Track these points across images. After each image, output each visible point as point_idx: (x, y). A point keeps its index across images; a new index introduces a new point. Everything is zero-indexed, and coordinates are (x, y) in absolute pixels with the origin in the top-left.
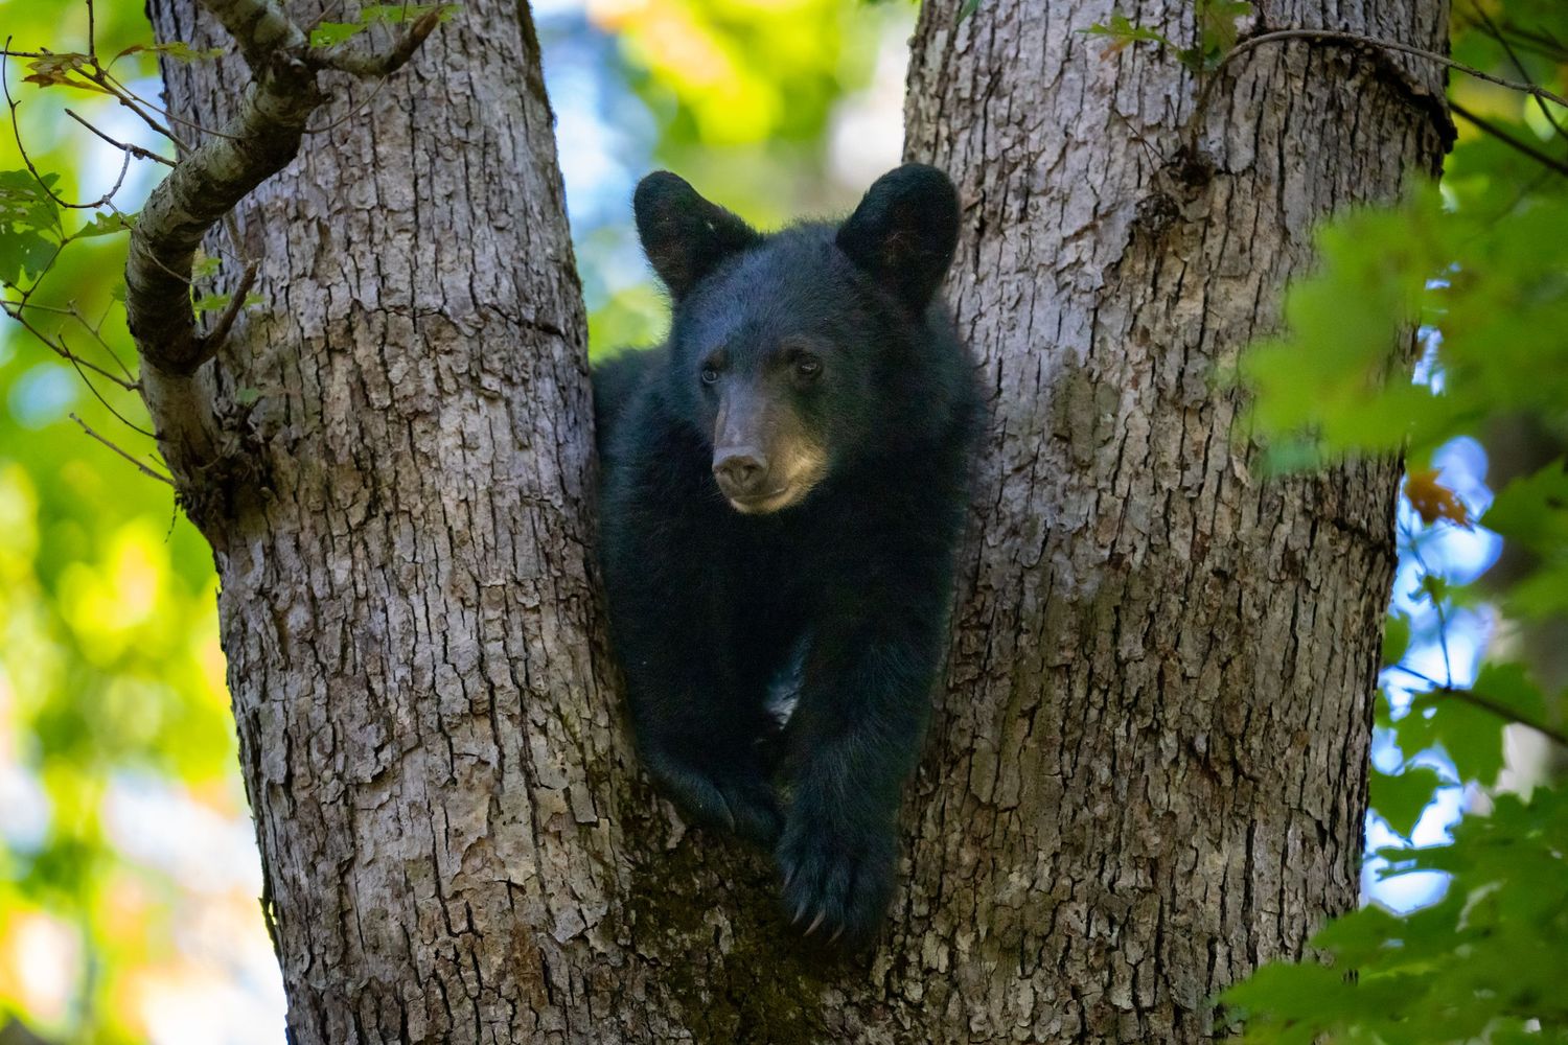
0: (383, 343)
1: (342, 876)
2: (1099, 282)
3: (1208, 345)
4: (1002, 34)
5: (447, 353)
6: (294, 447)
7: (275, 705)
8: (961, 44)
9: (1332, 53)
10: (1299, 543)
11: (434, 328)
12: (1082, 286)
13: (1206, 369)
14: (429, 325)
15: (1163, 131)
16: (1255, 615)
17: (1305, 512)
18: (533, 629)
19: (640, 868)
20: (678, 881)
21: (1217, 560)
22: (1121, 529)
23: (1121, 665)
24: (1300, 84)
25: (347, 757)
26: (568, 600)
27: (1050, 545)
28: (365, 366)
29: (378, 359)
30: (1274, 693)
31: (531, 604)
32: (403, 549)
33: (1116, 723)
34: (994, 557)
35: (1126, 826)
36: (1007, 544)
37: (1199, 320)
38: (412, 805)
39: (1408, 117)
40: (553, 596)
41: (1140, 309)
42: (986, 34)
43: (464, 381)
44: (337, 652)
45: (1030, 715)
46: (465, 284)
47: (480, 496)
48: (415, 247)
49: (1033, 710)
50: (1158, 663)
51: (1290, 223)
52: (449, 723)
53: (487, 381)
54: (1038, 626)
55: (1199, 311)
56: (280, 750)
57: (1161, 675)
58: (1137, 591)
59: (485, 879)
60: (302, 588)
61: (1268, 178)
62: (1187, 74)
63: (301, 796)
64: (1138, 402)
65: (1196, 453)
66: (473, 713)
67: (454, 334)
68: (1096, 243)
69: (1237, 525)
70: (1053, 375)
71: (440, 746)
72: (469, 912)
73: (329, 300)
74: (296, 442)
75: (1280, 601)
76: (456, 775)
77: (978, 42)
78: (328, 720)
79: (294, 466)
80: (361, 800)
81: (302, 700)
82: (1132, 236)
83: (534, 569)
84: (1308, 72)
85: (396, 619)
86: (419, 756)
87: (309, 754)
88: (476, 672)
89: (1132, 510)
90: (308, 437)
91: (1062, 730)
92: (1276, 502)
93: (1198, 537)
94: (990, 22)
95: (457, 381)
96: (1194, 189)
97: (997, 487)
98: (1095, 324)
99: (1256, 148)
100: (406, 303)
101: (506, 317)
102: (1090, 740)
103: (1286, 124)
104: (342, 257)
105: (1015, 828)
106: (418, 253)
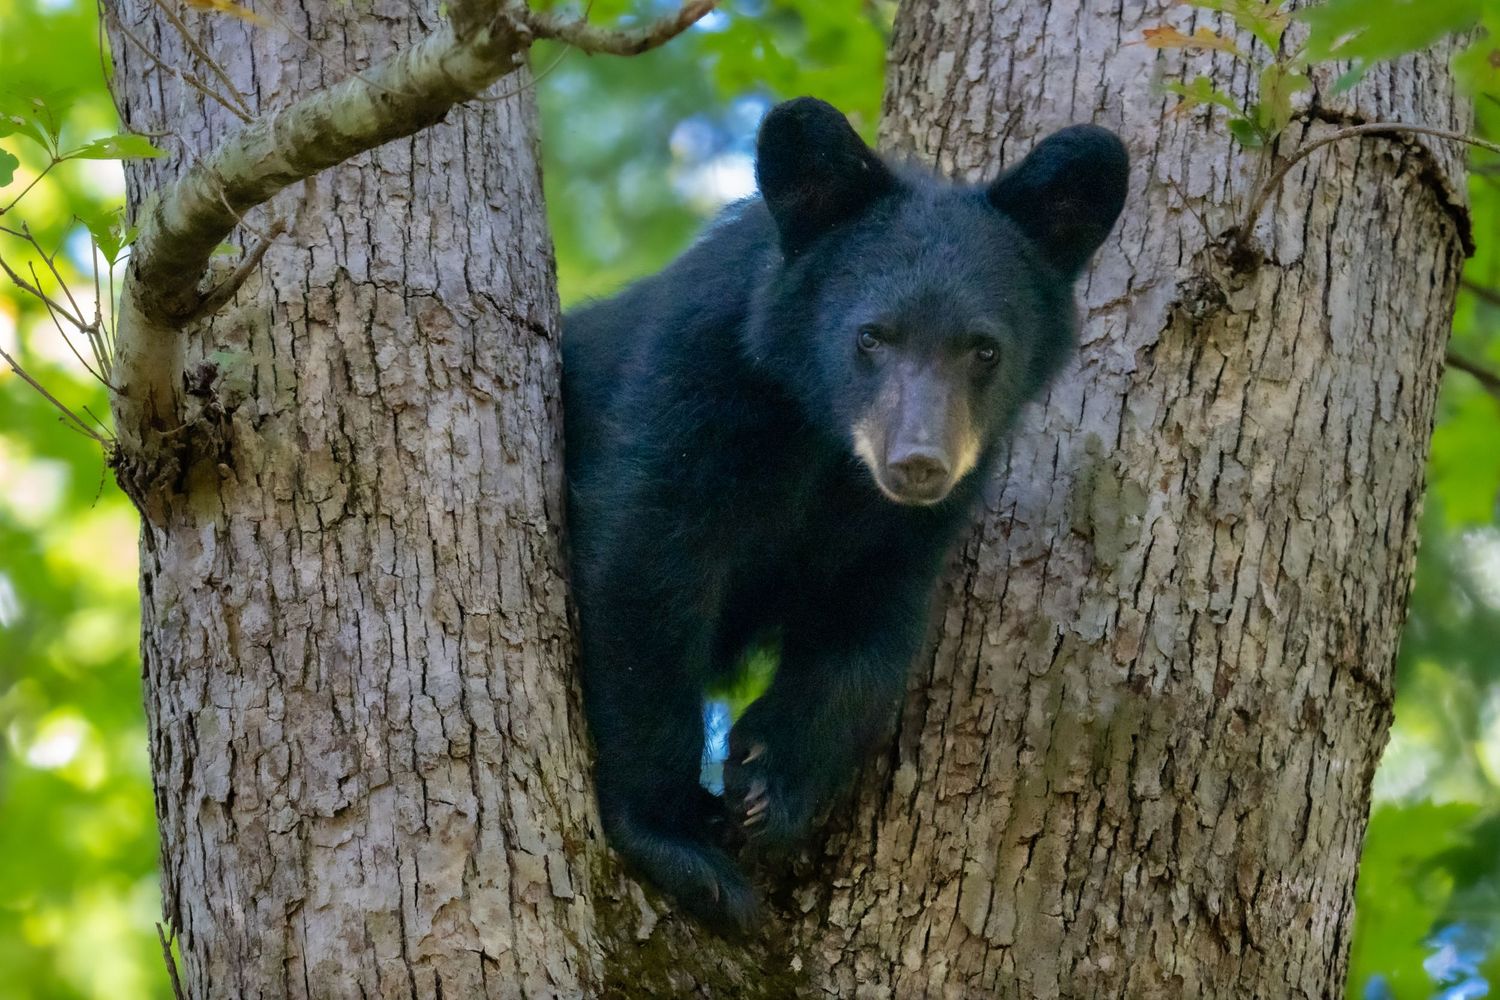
0: (371, 320)
1: (289, 918)
2: (1131, 364)
3: (1245, 454)
4: (1023, 68)
5: (439, 342)
6: (261, 422)
7: (219, 712)
8: (973, 71)
9: (1383, 146)
10: (1318, 691)
11: (427, 312)
12: (1112, 365)
13: (1243, 480)
14: (422, 307)
15: (1207, 206)
16: (1274, 765)
17: (1328, 656)
18: (515, 668)
19: (611, 957)
20: (651, 977)
21: (1241, 699)
22: (1142, 647)
23: (1135, 801)
24: (1350, 176)
25: (304, 784)
26: (549, 641)
27: (1062, 655)
28: (348, 345)
29: (363, 338)
30: (1284, 856)
31: (514, 640)
32: (381, 558)
33: (1126, 867)
34: (995, 658)
35: (1130, 985)
36: (1012, 645)
37: (1237, 424)
38: (377, 850)
39: (1442, 227)
40: (536, 635)
41: (1174, 402)
42: (1002, 65)
43: (456, 376)
44: (299, 663)
45: (1032, 842)
46: (459, 267)
47: (467, 510)
48: (409, 217)
49: (1035, 838)
50: (1174, 806)
51: (1335, 330)
52: (426, 764)
53: (479, 379)
54: (1046, 743)
55: (1237, 414)
56: (222, 763)
57: (1177, 820)
58: (1157, 722)
59: (456, 946)
60: (261, 585)
61: (1315, 276)
62: (1236, 147)
63: (245, 820)
64: (1167, 506)
65: (1226, 575)
66: (451, 756)
67: (449, 323)
68: (1129, 320)
69: (1262, 661)
70: (1073, 462)
71: (413, 788)
72: (438, 982)
73: (311, 263)
74: (263, 418)
75: (1297, 753)
76: (429, 822)
77: (992, 73)
78: (284, 738)
79: (260, 445)
80: (318, 834)
81: (253, 712)
82: (1170, 318)
83: (519, 601)
84: (1358, 164)
85: (370, 636)
86: (388, 795)
87: (256, 773)
88: (457, 709)
89: (1156, 628)
90: (278, 415)
91: (1066, 866)
92: (1301, 641)
93: (1222, 668)
94: (1008, 52)
95: (448, 375)
96: (1241, 276)
97: (1002, 578)
98: (1124, 411)
99: (1305, 239)
100: (399, 279)
101: (500, 310)
102: (1096, 881)
103: (1335, 218)
104: (328, 216)
105: (1008, 968)
106: (412, 225)
